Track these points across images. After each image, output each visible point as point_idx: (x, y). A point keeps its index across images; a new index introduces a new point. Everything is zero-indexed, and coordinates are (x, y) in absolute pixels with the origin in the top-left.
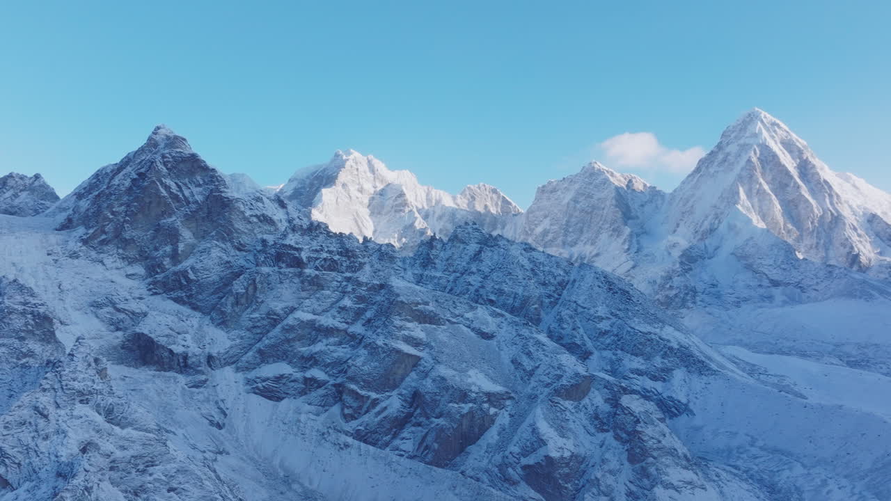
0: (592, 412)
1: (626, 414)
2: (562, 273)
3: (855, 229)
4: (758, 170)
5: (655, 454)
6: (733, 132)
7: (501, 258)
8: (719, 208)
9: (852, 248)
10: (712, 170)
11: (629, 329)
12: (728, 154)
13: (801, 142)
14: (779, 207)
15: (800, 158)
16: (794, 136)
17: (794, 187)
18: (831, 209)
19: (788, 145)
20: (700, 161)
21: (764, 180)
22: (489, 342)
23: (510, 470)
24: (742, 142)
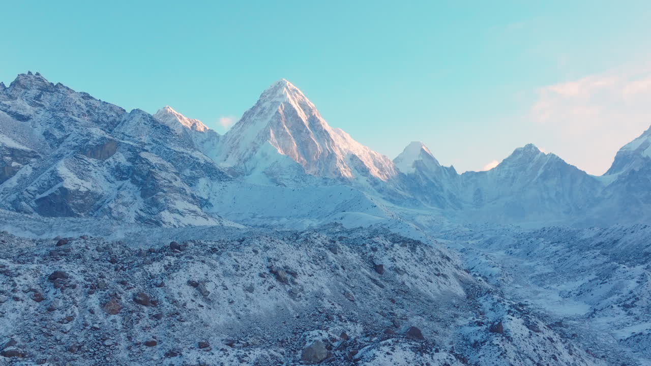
0: (114, 167)
1: (143, 163)
2: (114, 115)
3: (342, 163)
4: (283, 119)
5: (165, 189)
6: (268, 94)
7: (60, 101)
8: (256, 144)
9: (340, 174)
10: (253, 119)
11: (166, 150)
12: (264, 108)
13: (311, 105)
14: (295, 145)
15: (310, 114)
16: (307, 100)
17: (306, 132)
18: (328, 149)
19: (303, 105)
20: (245, 113)
21: (286, 126)
22: (24, 123)
23: (23, 203)
24: (274, 100)
